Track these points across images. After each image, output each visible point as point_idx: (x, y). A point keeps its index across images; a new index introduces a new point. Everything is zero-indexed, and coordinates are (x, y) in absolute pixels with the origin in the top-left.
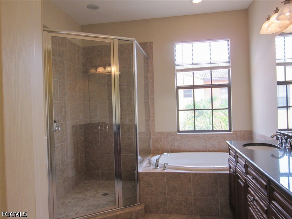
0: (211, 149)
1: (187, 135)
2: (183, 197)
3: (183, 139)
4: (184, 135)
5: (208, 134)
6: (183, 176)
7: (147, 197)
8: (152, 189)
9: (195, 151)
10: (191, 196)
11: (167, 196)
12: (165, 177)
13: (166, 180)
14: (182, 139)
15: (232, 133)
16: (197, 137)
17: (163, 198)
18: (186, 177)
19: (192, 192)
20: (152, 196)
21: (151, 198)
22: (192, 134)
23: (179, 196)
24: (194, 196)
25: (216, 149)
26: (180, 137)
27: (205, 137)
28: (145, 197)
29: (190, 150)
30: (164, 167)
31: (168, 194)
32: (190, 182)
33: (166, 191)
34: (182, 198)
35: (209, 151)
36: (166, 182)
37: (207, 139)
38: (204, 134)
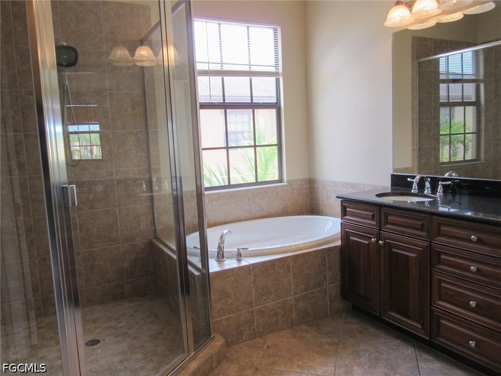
0: (258, 215)
1: (220, 194)
2: (279, 301)
3: (214, 202)
4: (216, 194)
5: (253, 189)
6: (279, 264)
7: (221, 318)
8: (229, 301)
9: (235, 221)
10: (291, 296)
11: (254, 306)
12: (251, 273)
13: (253, 278)
14: (212, 201)
15: (285, 183)
16: (236, 195)
17: (249, 312)
18: (284, 265)
19: (293, 287)
20: (229, 314)
21: (228, 318)
22: (229, 192)
23: (273, 301)
24: (295, 294)
25: (265, 214)
26: (209, 198)
27: (249, 195)
28: (217, 320)
29: (226, 220)
30: (238, 256)
31: (255, 302)
32: (290, 271)
33: (254, 298)
34: (278, 303)
35: (255, 218)
36: (252, 283)
37: (252, 198)
38: (247, 190)
